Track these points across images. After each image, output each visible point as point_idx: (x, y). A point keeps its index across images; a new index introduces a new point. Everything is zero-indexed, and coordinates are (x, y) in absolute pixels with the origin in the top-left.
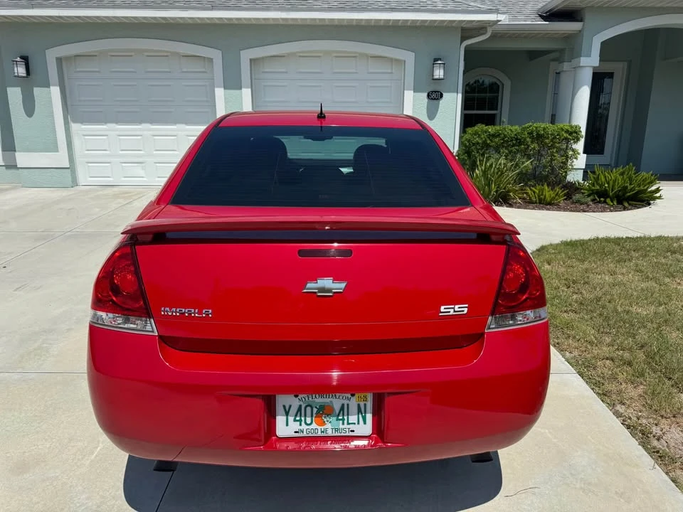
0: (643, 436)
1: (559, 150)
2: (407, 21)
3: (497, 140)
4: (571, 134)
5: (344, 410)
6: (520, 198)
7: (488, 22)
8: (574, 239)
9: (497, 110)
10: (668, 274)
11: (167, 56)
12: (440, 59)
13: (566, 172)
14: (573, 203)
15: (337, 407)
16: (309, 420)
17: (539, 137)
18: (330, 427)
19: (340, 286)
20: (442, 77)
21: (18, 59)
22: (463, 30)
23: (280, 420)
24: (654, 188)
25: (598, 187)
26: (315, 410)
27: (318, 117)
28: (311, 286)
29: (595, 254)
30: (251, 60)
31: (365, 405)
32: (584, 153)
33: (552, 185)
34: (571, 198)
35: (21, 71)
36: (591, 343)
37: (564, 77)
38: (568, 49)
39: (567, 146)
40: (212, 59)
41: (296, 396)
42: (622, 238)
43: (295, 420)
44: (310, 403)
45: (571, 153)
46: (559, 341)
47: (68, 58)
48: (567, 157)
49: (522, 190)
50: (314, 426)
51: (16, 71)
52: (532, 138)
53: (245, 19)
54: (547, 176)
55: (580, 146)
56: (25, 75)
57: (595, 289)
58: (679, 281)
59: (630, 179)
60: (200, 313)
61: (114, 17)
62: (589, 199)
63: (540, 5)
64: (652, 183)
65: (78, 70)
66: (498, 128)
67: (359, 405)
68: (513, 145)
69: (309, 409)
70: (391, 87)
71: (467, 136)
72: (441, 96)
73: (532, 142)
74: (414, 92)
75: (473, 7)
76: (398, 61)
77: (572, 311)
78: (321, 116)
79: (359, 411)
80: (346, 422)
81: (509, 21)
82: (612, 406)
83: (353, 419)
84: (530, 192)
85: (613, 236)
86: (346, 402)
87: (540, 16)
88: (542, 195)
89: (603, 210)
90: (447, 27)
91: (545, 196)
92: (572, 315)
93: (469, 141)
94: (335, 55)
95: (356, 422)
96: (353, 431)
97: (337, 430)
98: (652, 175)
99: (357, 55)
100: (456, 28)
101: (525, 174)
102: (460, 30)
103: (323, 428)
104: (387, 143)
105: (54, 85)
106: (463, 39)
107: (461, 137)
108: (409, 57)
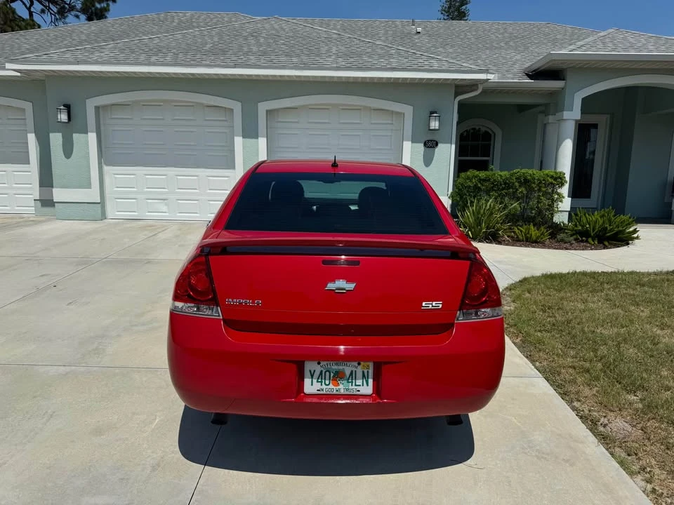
0: (592, 424)
1: (545, 194)
2: (406, 79)
3: (487, 184)
4: (555, 179)
5: (352, 376)
6: (508, 237)
7: (480, 80)
8: (553, 272)
9: (489, 156)
10: (634, 303)
11: (193, 106)
12: (436, 113)
13: (553, 214)
14: (558, 241)
15: (348, 373)
16: (327, 382)
17: (526, 182)
18: (342, 388)
19: (351, 286)
20: (437, 128)
21: (62, 107)
22: (457, 87)
23: (307, 381)
24: (631, 229)
25: (580, 228)
26: (332, 375)
27: (332, 166)
28: (331, 286)
29: (571, 284)
30: (267, 111)
31: (368, 372)
32: (568, 197)
33: (538, 226)
34: (556, 237)
35: (63, 117)
36: (558, 355)
37: (550, 129)
38: (553, 103)
39: (553, 191)
40: (232, 110)
41: (319, 363)
42: (598, 273)
43: (318, 382)
44: (330, 370)
45: (556, 196)
46: (532, 353)
47: (105, 107)
48: (553, 200)
49: (511, 229)
50: (331, 386)
51: (59, 118)
52: (520, 182)
53: (263, 75)
54: (535, 217)
55: (565, 190)
56: (67, 121)
57: (567, 313)
58: (642, 309)
59: (610, 221)
60: (253, 302)
61: (148, 73)
62: (572, 238)
63: (527, 65)
64: (629, 225)
65: (113, 117)
66: (488, 173)
67: (363, 372)
68: (503, 189)
69: (327, 373)
70: (391, 136)
71: (460, 180)
72: (437, 145)
73: (520, 186)
74: (412, 142)
75: (466, 67)
76: (398, 113)
77: (545, 331)
78: (335, 165)
79: (364, 376)
80: (354, 384)
81: (499, 79)
82: (570, 402)
83: (359, 382)
84: (517, 231)
85: (589, 271)
86: (354, 369)
87: (527, 75)
88: (528, 233)
89: (585, 248)
90: (442, 84)
91: (531, 235)
92: (545, 334)
93: (462, 185)
94: (341, 107)
95: (361, 384)
96: (359, 391)
97: (347, 390)
98: (630, 218)
99: (362, 108)
100: (450, 85)
101: (513, 215)
102: (454, 86)
103: (337, 388)
104: (386, 186)
105: (92, 132)
106: (457, 94)
107: (454, 181)
108: (408, 110)
